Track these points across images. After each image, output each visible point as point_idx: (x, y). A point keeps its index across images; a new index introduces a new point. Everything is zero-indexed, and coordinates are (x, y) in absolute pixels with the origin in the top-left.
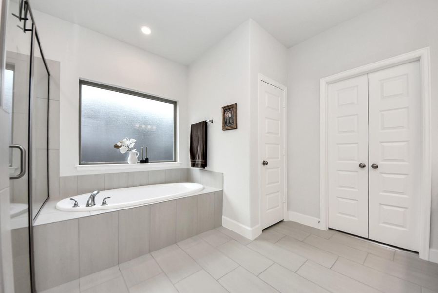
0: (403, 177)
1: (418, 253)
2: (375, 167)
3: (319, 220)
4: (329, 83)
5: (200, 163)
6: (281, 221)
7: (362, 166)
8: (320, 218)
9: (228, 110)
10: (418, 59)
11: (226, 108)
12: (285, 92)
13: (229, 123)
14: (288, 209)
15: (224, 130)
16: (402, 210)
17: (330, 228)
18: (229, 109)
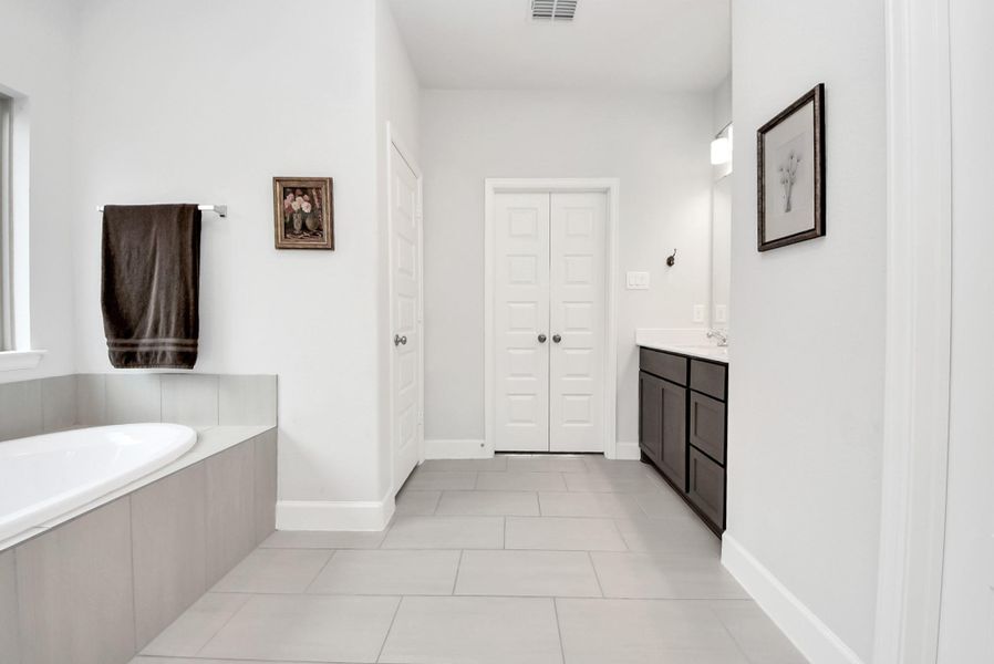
0: (587, 351)
1: (602, 453)
2: (557, 339)
3: (482, 442)
4: (498, 191)
5: (170, 349)
6: (416, 468)
7: (542, 339)
8: (484, 438)
9: (298, 192)
10: (606, 191)
11: (294, 185)
12: (420, 181)
13: (304, 227)
14: (426, 436)
15: (279, 247)
16: (586, 398)
17: (496, 452)
18: (305, 191)
